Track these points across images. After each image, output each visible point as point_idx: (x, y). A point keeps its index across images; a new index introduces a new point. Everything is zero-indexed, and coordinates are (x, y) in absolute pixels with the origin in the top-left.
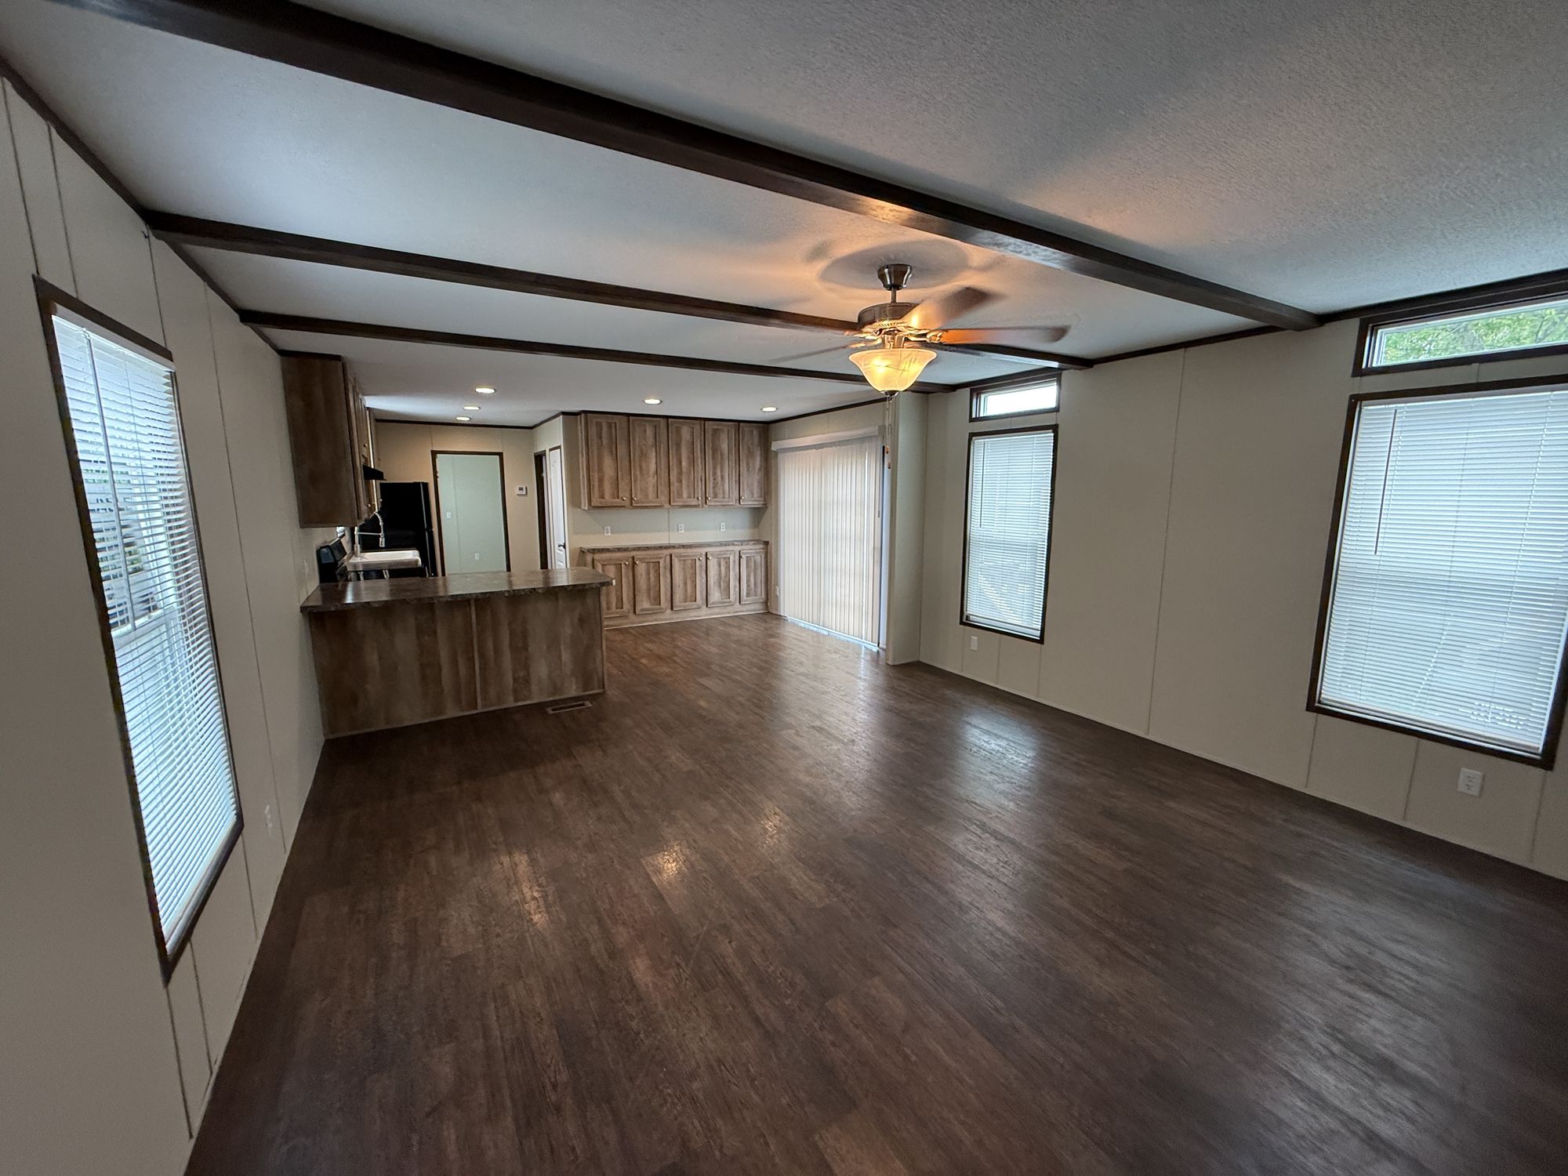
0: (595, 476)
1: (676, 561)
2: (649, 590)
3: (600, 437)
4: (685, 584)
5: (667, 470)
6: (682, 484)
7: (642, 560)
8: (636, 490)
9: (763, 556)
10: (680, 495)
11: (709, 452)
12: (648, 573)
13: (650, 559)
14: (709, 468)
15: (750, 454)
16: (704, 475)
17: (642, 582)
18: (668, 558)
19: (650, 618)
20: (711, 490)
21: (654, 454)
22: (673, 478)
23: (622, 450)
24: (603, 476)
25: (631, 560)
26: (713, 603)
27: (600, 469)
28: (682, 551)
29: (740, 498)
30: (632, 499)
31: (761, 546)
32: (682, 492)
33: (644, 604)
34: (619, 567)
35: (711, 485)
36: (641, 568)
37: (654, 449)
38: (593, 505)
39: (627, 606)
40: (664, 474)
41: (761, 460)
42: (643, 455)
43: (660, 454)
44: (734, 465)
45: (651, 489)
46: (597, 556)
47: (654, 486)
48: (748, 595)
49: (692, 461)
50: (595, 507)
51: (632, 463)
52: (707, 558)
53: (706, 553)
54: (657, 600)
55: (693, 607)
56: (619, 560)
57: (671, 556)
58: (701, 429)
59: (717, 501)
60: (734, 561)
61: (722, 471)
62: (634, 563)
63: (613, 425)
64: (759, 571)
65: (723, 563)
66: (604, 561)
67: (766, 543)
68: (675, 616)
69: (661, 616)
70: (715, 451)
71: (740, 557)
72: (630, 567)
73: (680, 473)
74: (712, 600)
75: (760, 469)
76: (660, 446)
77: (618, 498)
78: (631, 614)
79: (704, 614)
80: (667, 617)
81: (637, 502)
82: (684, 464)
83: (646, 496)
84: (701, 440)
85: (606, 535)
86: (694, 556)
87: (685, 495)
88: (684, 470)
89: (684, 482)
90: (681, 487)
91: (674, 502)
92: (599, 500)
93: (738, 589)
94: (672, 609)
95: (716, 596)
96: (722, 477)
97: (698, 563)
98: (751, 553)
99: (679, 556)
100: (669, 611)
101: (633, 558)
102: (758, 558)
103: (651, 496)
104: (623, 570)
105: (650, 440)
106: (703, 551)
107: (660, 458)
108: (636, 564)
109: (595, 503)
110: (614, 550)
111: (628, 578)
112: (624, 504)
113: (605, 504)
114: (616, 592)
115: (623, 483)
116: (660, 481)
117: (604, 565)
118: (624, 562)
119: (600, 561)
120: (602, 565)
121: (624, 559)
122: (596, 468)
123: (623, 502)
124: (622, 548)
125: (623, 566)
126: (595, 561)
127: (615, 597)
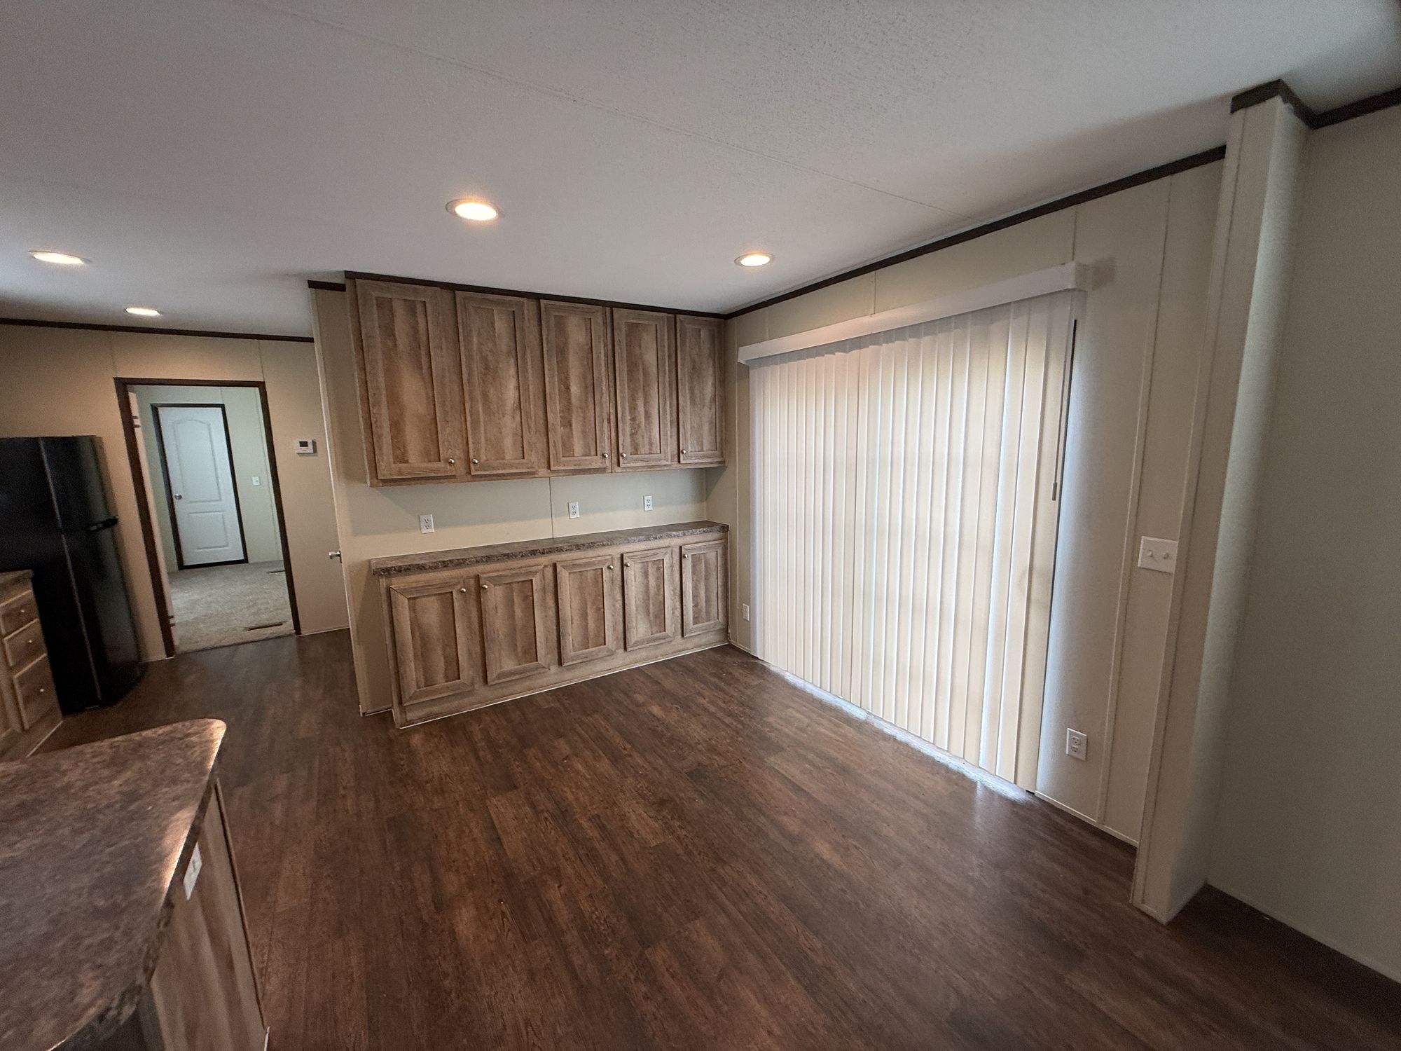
0: (383, 416)
1: (564, 575)
2: (513, 629)
3: (389, 332)
4: (584, 615)
5: (541, 404)
6: (571, 430)
7: (495, 581)
8: (477, 443)
9: (720, 551)
10: (568, 449)
11: (622, 366)
12: (510, 603)
13: (513, 575)
14: (623, 398)
15: (696, 371)
16: (613, 411)
17: (498, 622)
18: (549, 571)
19: (518, 687)
20: (628, 440)
21: (512, 371)
22: (554, 418)
23: (441, 360)
24: (401, 416)
25: (472, 581)
26: (636, 644)
27: (394, 399)
28: (575, 555)
29: (679, 452)
30: (468, 461)
31: (716, 535)
32: (572, 445)
33: (503, 662)
34: (447, 600)
35: (628, 429)
36: (495, 596)
37: (512, 361)
38: (380, 477)
39: (468, 671)
40: (534, 409)
41: (714, 385)
42: (490, 372)
43: (525, 370)
44: (667, 394)
45: (508, 442)
46: (398, 583)
47: (515, 435)
48: (696, 620)
49: (591, 388)
50: (385, 482)
51: (466, 388)
52: (623, 565)
53: (622, 555)
54: (531, 652)
55: (601, 655)
56: (447, 585)
57: (555, 566)
58: (605, 323)
59: (637, 460)
60: (672, 567)
61: (646, 403)
62: (480, 589)
63: (419, 308)
64: (713, 579)
65: (652, 571)
66: (416, 589)
67: (725, 529)
68: (567, 675)
69: (540, 681)
70: (633, 366)
71: (681, 557)
72: (473, 597)
73: (567, 408)
74: (633, 637)
75: (713, 400)
76: (524, 353)
77: (440, 461)
78: (478, 686)
79: (620, 663)
80: (553, 679)
81: (483, 467)
82: (575, 389)
83: (500, 454)
84: (606, 345)
85: (424, 531)
86: (600, 563)
87: (578, 448)
88: (574, 401)
89: (576, 426)
90: (570, 435)
91: (558, 463)
92: (393, 466)
93: (678, 613)
94: (560, 663)
95: (640, 629)
96: (648, 416)
97: (606, 574)
98: (700, 548)
99: (571, 566)
100: (554, 668)
101: (478, 578)
102: (712, 556)
103: (510, 454)
104: (456, 604)
105: (504, 343)
106: (615, 551)
107: (526, 378)
108: (485, 588)
109: (384, 473)
110: (434, 568)
111: (469, 618)
112: (450, 470)
113: (409, 474)
114: (444, 649)
115: (448, 430)
116: (528, 424)
117: (414, 598)
118: (459, 587)
119: (403, 592)
120: (409, 599)
121: (456, 581)
122: (384, 399)
123: (449, 467)
124: (451, 561)
125: (454, 595)
126: (392, 593)
127: (442, 659)
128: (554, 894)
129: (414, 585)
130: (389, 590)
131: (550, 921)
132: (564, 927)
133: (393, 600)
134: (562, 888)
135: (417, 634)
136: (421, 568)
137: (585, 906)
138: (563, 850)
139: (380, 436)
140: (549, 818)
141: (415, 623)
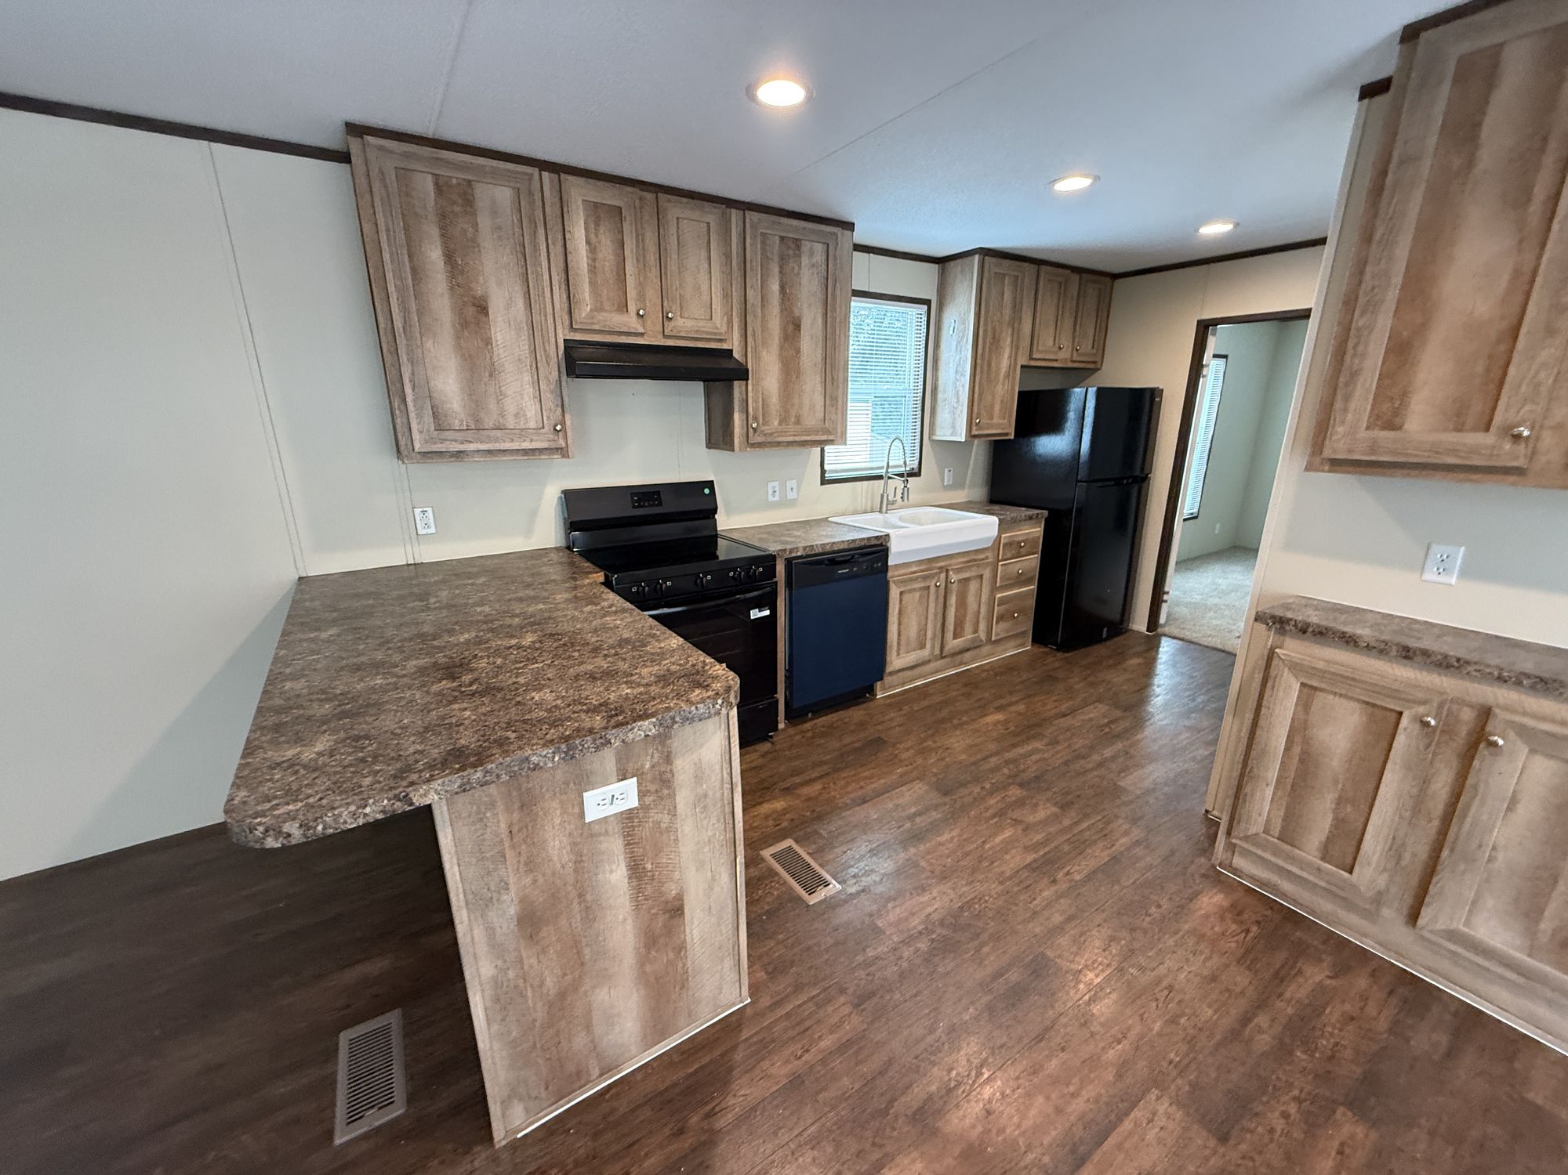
17: (1503, 834)
25: (1467, 715)
33: (1483, 919)
34: (1385, 720)
36: (1523, 774)
38: (1327, 453)
39: (1374, 876)
46: (1293, 649)
56: (1394, 694)
62: (1481, 738)
66: (1322, 674)
72: (1455, 747)
77: (1487, 429)
78: (1394, 916)
85: (1430, 575)
92: (1363, 433)
101: (1485, 713)
104: (1401, 740)
108: (1495, 744)
109: (1338, 445)
110: (1379, 649)
111: (1426, 782)
112: (1509, 454)
113: (1393, 453)
114: (1340, 801)
115: (1546, 354)
117: (1315, 689)
118: (1421, 709)
119: (1296, 668)
120: (1302, 684)
121: (1420, 695)
122: (1392, 295)
123: (1507, 446)
124: (1426, 653)
125: (1405, 721)
126: (1275, 662)
127: (1330, 818)
129: (1321, 665)
130: (1271, 656)
133: (1273, 673)
135: (1297, 750)
136: (1349, 641)
139: (1354, 374)
141: (1299, 731)
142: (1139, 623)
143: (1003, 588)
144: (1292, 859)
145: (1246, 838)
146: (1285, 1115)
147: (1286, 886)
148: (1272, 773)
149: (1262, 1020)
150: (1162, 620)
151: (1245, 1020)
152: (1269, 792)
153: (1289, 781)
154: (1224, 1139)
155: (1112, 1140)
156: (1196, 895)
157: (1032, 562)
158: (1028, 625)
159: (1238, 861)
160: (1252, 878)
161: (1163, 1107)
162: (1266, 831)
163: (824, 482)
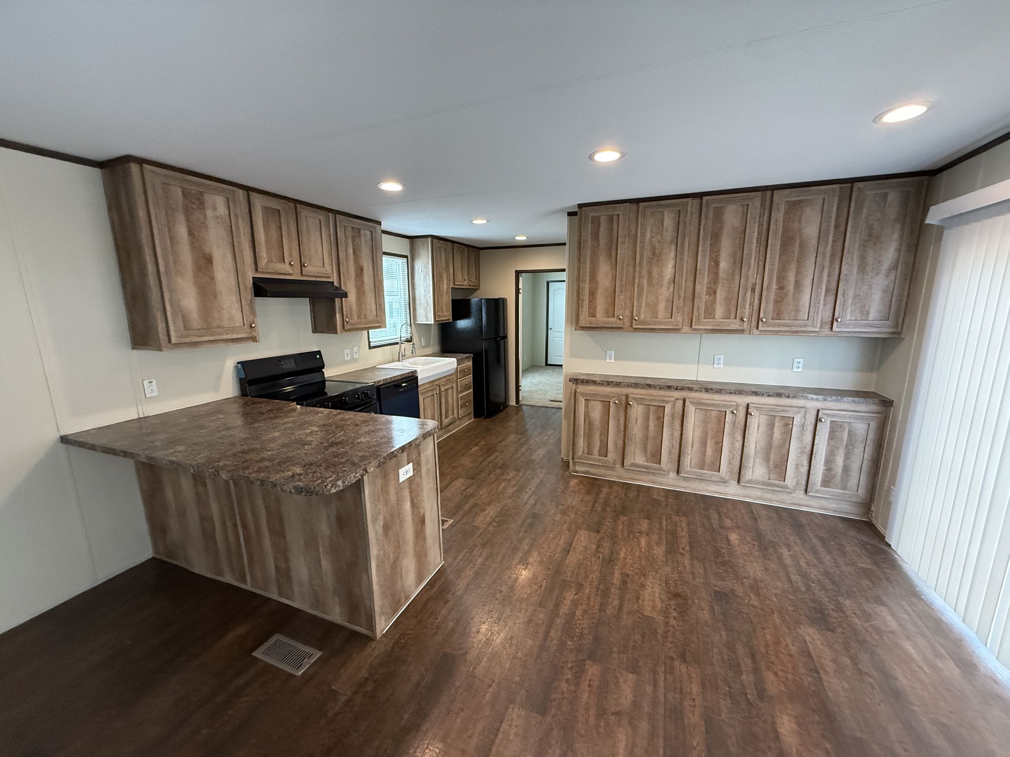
0: (586, 286)
1: (691, 409)
2: (646, 438)
3: (596, 236)
4: (704, 444)
5: (692, 278)
6: (715, 298)
7: (639, 401)
8: (640, 306)
9: (873, 425)
10: (709, 312)
11: (775, 243)
12: (647, 418)
13: (651, 400)
14: (771, 271)
15: (872, 239)
16: (759, 281)
17: (636, 430)
18: (680, 403)
19: (643, 477)
20: (771, 306)
21: (672, 254)
22: (702, 288)
23: (623, 251)
24: (596, 288)
25: (624, 398)
26: (749, 481)
27: (593, 279)
28: (704, 396)
29: (833, 319)
30: (632, 318)
31: (874, 408)
32: (714, 310)
33: (637, 457)
34: (606, 405)
35: (772, 297)
36: (637, 411)
37: (673, 247)
38: (580, 325)
39: (612, 455)
40: (685, 282)
41: (899, 250)
42: (656, 256)
43: (682, 253)
44: (827, 263)
45: (662, 306)
46: (581, 388)
47: (668, 301)
48: (826, 482)
49: (739, 262)
50: (582, 327)
51: (637, 268)
52: (747, 413)
53: (748, 405)
54: (656, 456)
55: (714, 479)
56: (607, 396)
57: (684, 401)
58: (763, 206)
59: (779, 325)
60: (803, 426)
61: (798, 272)
62: (627, 404)
63: (615, 218)
64: (858, 451)
65: (778, 424)
66: (590, 395)
67: (887, 404)
68: (683, 484)
69: (661, 480)
70: (787, 240)
71: (818, 420)
72: (623, 408)
73: (715, 280)
74: (748, 475)
75: (895, 267)
76: (684, 240)
77: (614, 317)
78: (618, 466)
79: (732, 492)
80: (669, 481)
81: (641, 323)
82: (724, 264)
83: (655, 314)
84: (760, 225)
85: (608, 361)
86: (724, 406)
87: (719, 311)
88: (722, 274)
89: (721, 294)
90: (714, 301)
91: (698, 322)
92: (587, 319)
93: (804, 470)
94: (678, 472)
95: (756, 471)
96: (798, 285)
97: (729, 417)
98: (844, 417)
99: (698, 404)
100: (673, 475)
101: (627, 396)
102: (860, 428)
103: (662, 314)
104: (611, 410)
105: (669, 234)
106: (743, 400)
107: (682, 259)
108: (630, 404)
109: (582, 323)
110: (601, 384)
111: (619, 421)
112: (621, 325)
113: (596, 324)
114: (600, 435)
115: (622, 297)
116: (679, 293)
117: (588, 400)
118: (614, 399)
119: (583, 394)
120: (585, 400)
121: (613, 395)
122: (588, 278)
123: (619, 321)
124: (612, 382)
125: (611, 403)
126: (577, 394)
127: (599, 441)
128: (570, 596)
129: (589, 392)
130: (575, 392)
131: (557, 606)
132: (561, 614)
133: (577, 398)
134: (576, 596)
135: (587, 422)
136: (594, 383)
137: (579, 613)
138: (593, 578)
139: (583, 301)
140: (601, 558)
141: (587, 415)
142: (512, 402)
143: (462, 391)
144: (591, 459)
145: (579, 458)
146: (609, 522)
147: (592, 470)
148: (582, 433)
149: (597, 505)
150: (520, 399)
151: (593, 507)
152: (582, 439)
153: (587, 433)
154: (598, 532)
155: (574, 543)
156: (568, 482)
157: (470, 378)
158: (471, 409)
159: (577, 468)
160: (582, 472)
161: (582, 531)
162: (583, 453)
163: (370, 348)
